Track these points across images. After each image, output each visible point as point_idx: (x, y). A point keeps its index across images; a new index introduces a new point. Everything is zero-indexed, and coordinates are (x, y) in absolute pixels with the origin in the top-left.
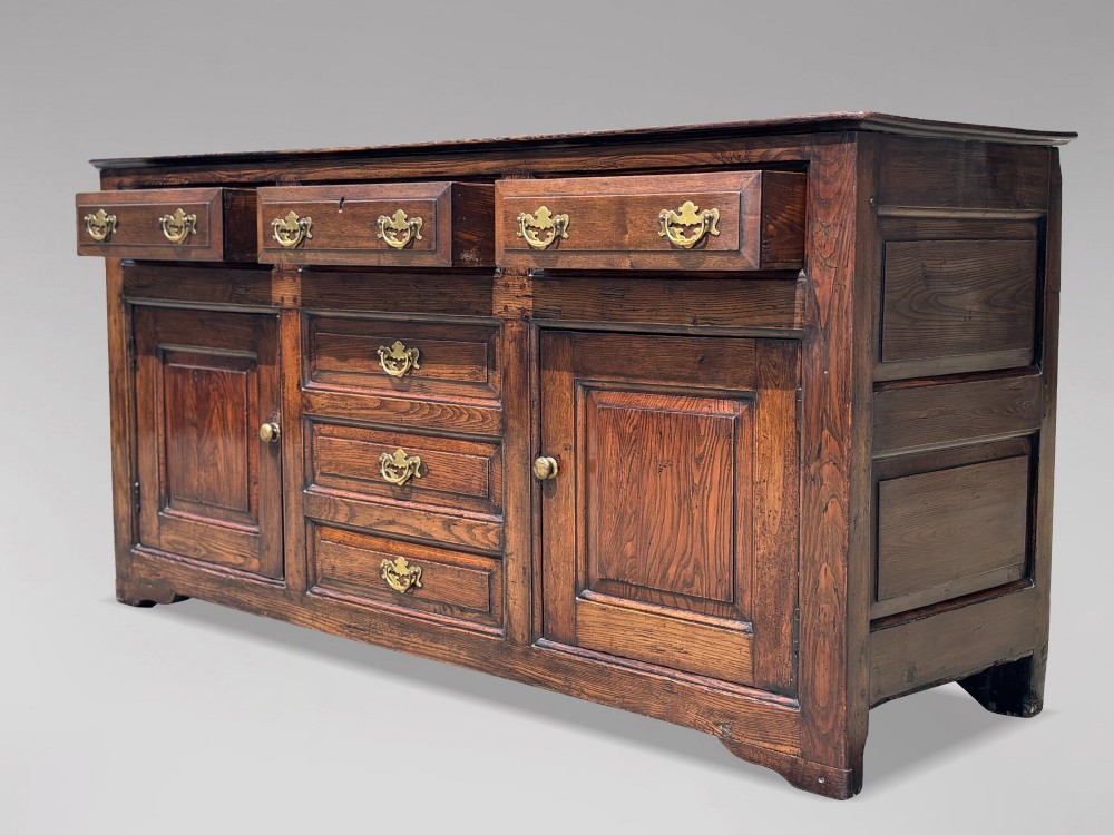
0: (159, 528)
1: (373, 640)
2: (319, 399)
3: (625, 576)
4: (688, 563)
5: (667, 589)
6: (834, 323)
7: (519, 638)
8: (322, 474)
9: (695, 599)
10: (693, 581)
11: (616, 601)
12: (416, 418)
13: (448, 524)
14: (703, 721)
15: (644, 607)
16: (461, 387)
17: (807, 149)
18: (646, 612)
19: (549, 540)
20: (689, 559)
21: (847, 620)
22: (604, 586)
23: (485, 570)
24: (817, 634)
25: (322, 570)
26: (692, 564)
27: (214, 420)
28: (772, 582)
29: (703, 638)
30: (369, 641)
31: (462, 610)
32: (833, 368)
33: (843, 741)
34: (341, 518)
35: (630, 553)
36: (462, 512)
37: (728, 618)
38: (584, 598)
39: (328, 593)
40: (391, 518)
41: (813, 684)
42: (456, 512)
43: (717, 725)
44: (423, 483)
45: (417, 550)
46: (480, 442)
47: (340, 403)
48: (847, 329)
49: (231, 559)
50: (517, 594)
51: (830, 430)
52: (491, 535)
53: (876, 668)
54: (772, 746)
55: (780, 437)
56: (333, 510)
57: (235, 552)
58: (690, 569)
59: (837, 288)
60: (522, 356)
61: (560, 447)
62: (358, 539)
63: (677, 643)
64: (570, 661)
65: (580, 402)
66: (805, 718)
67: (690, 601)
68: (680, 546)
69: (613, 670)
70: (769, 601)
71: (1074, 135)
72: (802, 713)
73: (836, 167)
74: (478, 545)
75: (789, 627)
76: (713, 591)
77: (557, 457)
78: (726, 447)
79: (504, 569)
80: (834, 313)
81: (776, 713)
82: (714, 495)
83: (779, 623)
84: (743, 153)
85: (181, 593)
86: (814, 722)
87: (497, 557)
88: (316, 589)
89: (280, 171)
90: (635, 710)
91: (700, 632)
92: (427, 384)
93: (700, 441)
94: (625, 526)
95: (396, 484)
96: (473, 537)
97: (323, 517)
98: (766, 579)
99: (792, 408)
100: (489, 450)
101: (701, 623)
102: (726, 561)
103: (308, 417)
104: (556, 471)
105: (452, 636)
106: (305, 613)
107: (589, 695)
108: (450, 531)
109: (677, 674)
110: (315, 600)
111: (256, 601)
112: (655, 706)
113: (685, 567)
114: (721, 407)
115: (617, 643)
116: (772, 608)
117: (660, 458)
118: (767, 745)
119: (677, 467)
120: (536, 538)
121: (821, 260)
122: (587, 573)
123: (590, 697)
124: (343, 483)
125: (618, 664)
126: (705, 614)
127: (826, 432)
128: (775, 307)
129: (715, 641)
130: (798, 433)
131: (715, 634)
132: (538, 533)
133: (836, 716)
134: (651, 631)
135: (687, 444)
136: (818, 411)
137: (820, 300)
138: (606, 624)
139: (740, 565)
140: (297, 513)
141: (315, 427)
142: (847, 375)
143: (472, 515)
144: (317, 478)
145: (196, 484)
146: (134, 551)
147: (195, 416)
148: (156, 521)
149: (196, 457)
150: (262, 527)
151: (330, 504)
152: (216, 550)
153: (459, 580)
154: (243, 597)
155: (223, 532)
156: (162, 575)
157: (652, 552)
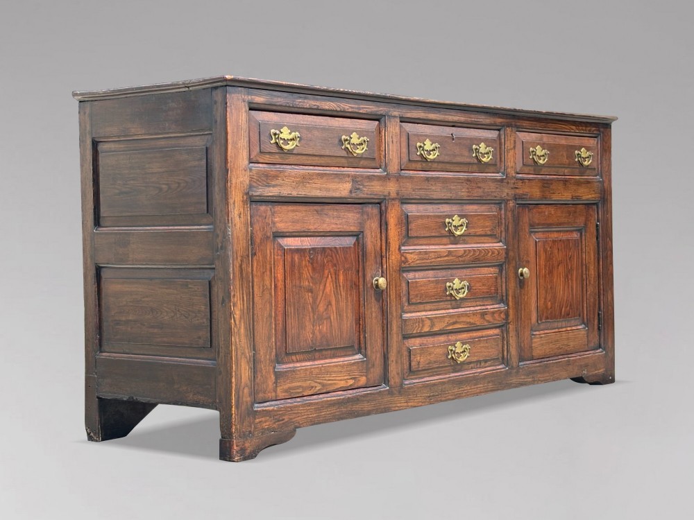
0: (276, 383)
1: (443, 399)
2: (412, 256)
3: (548, 318)
7: (514, 365)
10: (569, 312)
12: (467, 259)
13: (484, 315)
16: (483, 238)
17: (601, 129)
23: (497, 335)
27: (328, 285)
30: (441, 401)
31: (486, 361)
32: (609, 214)
34: (426, 329)
35: (549, 307)
36: (487, 307)
38: (534, 335)
39: (414, 381)
40: (455, 320)
41: (608, 340)
43: (583, 371)
44: (469, 295)
45: (464, 336)
46: (491, 267)
47: (426, 257)
49: (342, 384)
50: (513, 343)
52: (502, 315)
56: (421, 325)
57: (346, 378)
59: (609, 183)
60: (514, 218)
61: (525, 262)
63: (566, 342)
64: (535, 367)
72: (605, 353)
73: (607, 137)
78: (577, 251)
79: (507, 331)
81: (598, 357)
83: (594, 321)
86: (608, 355)
87: (505, 325)
88: (406, 382)
89: (389, 109)
90: (557, 379)
91: (573, 334)
92: (467, 239)
93: (570, 250)
94: (548, 295)
97: (415, 332)
99: (595, 231)
100: (496, 270)
103: (406, 268)
105: (485, 377)
106: (401, 401)
108: (484, 319)
112: (564, 373)
113: (567, 307)
114: (574, 234)
115: (547, 351)
117: (558, 260)
119: (564, 263)
123: (541, 381)
124: (428, 306)
128: (594, 191)
129: (578, 336)
130: (598, 241)
131: (577, 333)
134: (557, 341)
135: (566, 252)
136: (606, 231)
137: (605, 188)
138: (542, 344)
140: (398, 334)
141: (405, 275)
143: (492, 307)
145: (311, 336)
146: (256, 409)
147: (311, 285)
148: (273, 377)
149: (311, 315)
150: (369, 352)
151: (419, 322)
152: (330, 382)
153: (487, 345)
154: (357, 407)
155: (336, 366)
156: (286, 418)
157: (557, 304)
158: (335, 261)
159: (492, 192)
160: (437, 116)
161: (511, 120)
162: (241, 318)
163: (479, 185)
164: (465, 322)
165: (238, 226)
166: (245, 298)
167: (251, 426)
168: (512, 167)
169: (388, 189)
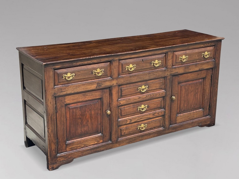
1: (135, 142)
2: (123, 102)
3: (185, 110)
5: (191, 109)
6: (218, 66)
7: (167, 127)
12: (147, 98)
14: (197, 125)
16: (156, 90)
17: (216, 43)
19: (172, 109)
20: (195, 103)
22: (181, 113)
23: (160, 119)
24: (213, 106)
27: (87, 116)
31: (155, 128)
32: (217, 71)
34: (128, 123)
36: (156, 111)
37: (199, 109)
39: (123, 138)
40: (141, 118)
41: (212, 113)
42: (154, 111)
43: (199, 124)
44: (148, 109)
47: (129, 101)
49: (93, 143)
52: (162, 113)
55: (209, 82)
56: (126, 122)
57: (94, 141)
58: (195, 105)
61: (175, 94)
62: (131, 125)
64: (177, 126)
73: (219, 45)
77: (174, 96)
79: (165, 117)
80: (218, 64)
81: (207, 119)
83: (207, 107)
84: (207, 45)
86: (212, 117)
92: (149, 91)
93: (198, 86)
94: (185, 102)
96: (159, 114)
97: (123, 124)
100: (161, 99)
103: (119, 106)
106: (117, 144)
108: (154, 115)
109: (193, 120)
110: (120, 141)
115: (183, 120)
117: (191, 90)
119: (194, 91)
121: (217, 57)
123: (179, 130)
126: (196, 110)
128: (211, 65)
129: (198, 113)
130: (212, 81)
133: (215, 115)
134: (189, 116)
136: (215, 77)
137: (216, 63)
138: (181, 118)
140: (116, 126)
143: (158, 111)
145: (80, 132)
146: (58, 156)
147: (80, 117)
148: (65, 146)
149: (80, 126)
150: (104, 133)
151: (125, 121)
152: (87, 144)
153: (155, 123)
155: (90, 139)
156: (69, 157)
157: (189, 105)
158: (90, 108)
159: (160, 75)
160: (136, 55)
161: (171, 50)
162: (51, 132)
163: (154, 74)
164: (145, 118)
165: (50, 106)
166: (53, 126)
167: (56, 161)
168: (170, 65)
169: (113, 83)
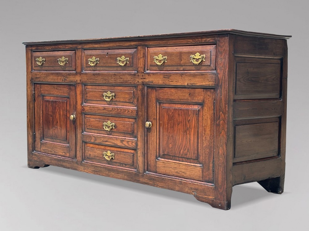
0: (41, 146)
1: (101, 174)
2: (87, 108)
3: (169, 153)
4: (186, 149)
5: (180, 156)
6: (223, 84)
7: (141, 171)
8: (87, 129)
9: (187, 158)
10: (187, 154)
11: (167, 160)
12: (113, 112)
13: (122, 141)
14: (189, 191)
15: (174, 161)
16: (126, 103)
17: (216, 39)
18: (175, 163)
19: (149, 144)
20: (186, 148)
21: (226, 162)
22: (164, 156)
23: (132, 153)
24: (219, 166)
25: (87, 155)
26: (187, 149)
27: (57, 115)
28: (207, 153)
29: (189, 169)
30: (100, 175)
31: (126, 165)
32: (223, 96)
33: (225, 194)
34: (92, 141)
35: (171, 147)
36: (126, 138)
37: (196, 163)
38: (158, 160)
39: (89, 162)
40: (106, 140)
41: (218, 179)
42: (124, 138)
43: (193, 192)
44: (115, 130)
45: (113, 149)
46: (131, 118)
47: (93, 109)
48: (226, 85)
49: (61, 154)
50: (140, 160)
51: (222, 112)
52: (134, 144)
53: (234, 175)
54: (207, 197)
55: (210, 114)
56: (90, 139)
57: (62, 152)
58: (186, 151)
59: (224, 75)
60: (142, 94)
61: (152, 119)
62: (97, 146)
63: (183, 171)
64: (154, 177)
65: (158, 107)
66: (216, 188)
67: (186, 159)
68: (184, 144)
69: (166, 179)
70: (206, 158)
71: (291, 36)
72: (215, 187)
73: (224, 43)
74: (130, 147)
75: (212, 165)
76: (192, 156)
77: (152, 122)
78: (196, 118)
79: (137, 153)
80: (223, 81)
81: (208, 188)
82: (193, 130)
83: (209, 164)
84: (200, 40)
85: (46, 164)
86: (218, 189)
87: (135, 150)
88: (85, 161)
89: (77, 45)
90: (172, 189)
91: (189, 167)
92: (117, 103)
93: (189, 116)
94: (169, 140)
95: (108, 131)
96: (129, 144)
97: (87, 141)
98: (206, 152)
99: (213, 107)
100: (133, 120)
101: (189, 165)
102: (196, 148)
103: (83, 113)
104: (151, 125)
105: (123, 172)
106: (82, 168)
107: (160, 186)
108: (122, 143)
110: (85, 164)
111: (68, 165)
112: (177, 188)
113: (185, 150)
114: (195, 107)
115: (167, 171)
116: (207, 160)
117: (179, 121)
118: (206, 196)
119: (183, 123)
120: (146, 144)
121: (220, 67)
122: (159, 153)
124: (93, 131)
125: (167, 177)
126: (190, 163)
127: (221, 113)
128: (208, 80)
129: (193, 169)
130: (214, 113)
131: (193, 168)
132: (146, 142)
133: (224, 187)
134: (176, 168)
135: (186, 117)
136: (219, 107)
137: (219, 78)
138: (164, 167)
139: (199, 149)
140: (80, 140)
141: (86, 116)
142: (226, 97)
143: (128, 138)
144: (86, 130)
145: (52, 133)
146: (33, 153)
147: (52, 114)
148: (40, 144)
149: (52, 125)
150: (70, 144)
151: (89, 137)
152: (57, 151)
153: (125, 156)
154: (64, 164)
155: (59, 146)
157: (176, 147)
158: (59, 107)
159: (128, 80)
160: (99, 45)
161: (142, 42)
163: (121, 77)
164: (111, 142)
167: (32, 158)
168: (142, 67)
169: (77, 79)
